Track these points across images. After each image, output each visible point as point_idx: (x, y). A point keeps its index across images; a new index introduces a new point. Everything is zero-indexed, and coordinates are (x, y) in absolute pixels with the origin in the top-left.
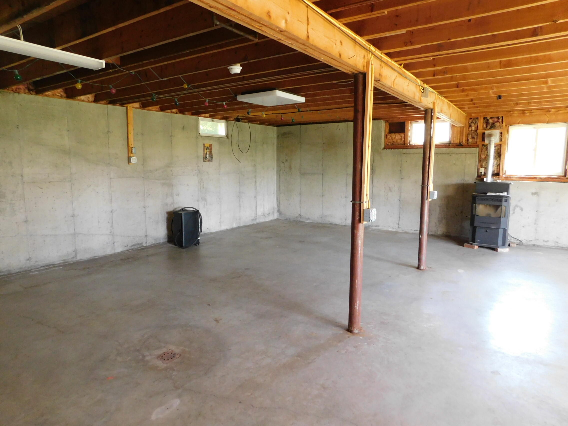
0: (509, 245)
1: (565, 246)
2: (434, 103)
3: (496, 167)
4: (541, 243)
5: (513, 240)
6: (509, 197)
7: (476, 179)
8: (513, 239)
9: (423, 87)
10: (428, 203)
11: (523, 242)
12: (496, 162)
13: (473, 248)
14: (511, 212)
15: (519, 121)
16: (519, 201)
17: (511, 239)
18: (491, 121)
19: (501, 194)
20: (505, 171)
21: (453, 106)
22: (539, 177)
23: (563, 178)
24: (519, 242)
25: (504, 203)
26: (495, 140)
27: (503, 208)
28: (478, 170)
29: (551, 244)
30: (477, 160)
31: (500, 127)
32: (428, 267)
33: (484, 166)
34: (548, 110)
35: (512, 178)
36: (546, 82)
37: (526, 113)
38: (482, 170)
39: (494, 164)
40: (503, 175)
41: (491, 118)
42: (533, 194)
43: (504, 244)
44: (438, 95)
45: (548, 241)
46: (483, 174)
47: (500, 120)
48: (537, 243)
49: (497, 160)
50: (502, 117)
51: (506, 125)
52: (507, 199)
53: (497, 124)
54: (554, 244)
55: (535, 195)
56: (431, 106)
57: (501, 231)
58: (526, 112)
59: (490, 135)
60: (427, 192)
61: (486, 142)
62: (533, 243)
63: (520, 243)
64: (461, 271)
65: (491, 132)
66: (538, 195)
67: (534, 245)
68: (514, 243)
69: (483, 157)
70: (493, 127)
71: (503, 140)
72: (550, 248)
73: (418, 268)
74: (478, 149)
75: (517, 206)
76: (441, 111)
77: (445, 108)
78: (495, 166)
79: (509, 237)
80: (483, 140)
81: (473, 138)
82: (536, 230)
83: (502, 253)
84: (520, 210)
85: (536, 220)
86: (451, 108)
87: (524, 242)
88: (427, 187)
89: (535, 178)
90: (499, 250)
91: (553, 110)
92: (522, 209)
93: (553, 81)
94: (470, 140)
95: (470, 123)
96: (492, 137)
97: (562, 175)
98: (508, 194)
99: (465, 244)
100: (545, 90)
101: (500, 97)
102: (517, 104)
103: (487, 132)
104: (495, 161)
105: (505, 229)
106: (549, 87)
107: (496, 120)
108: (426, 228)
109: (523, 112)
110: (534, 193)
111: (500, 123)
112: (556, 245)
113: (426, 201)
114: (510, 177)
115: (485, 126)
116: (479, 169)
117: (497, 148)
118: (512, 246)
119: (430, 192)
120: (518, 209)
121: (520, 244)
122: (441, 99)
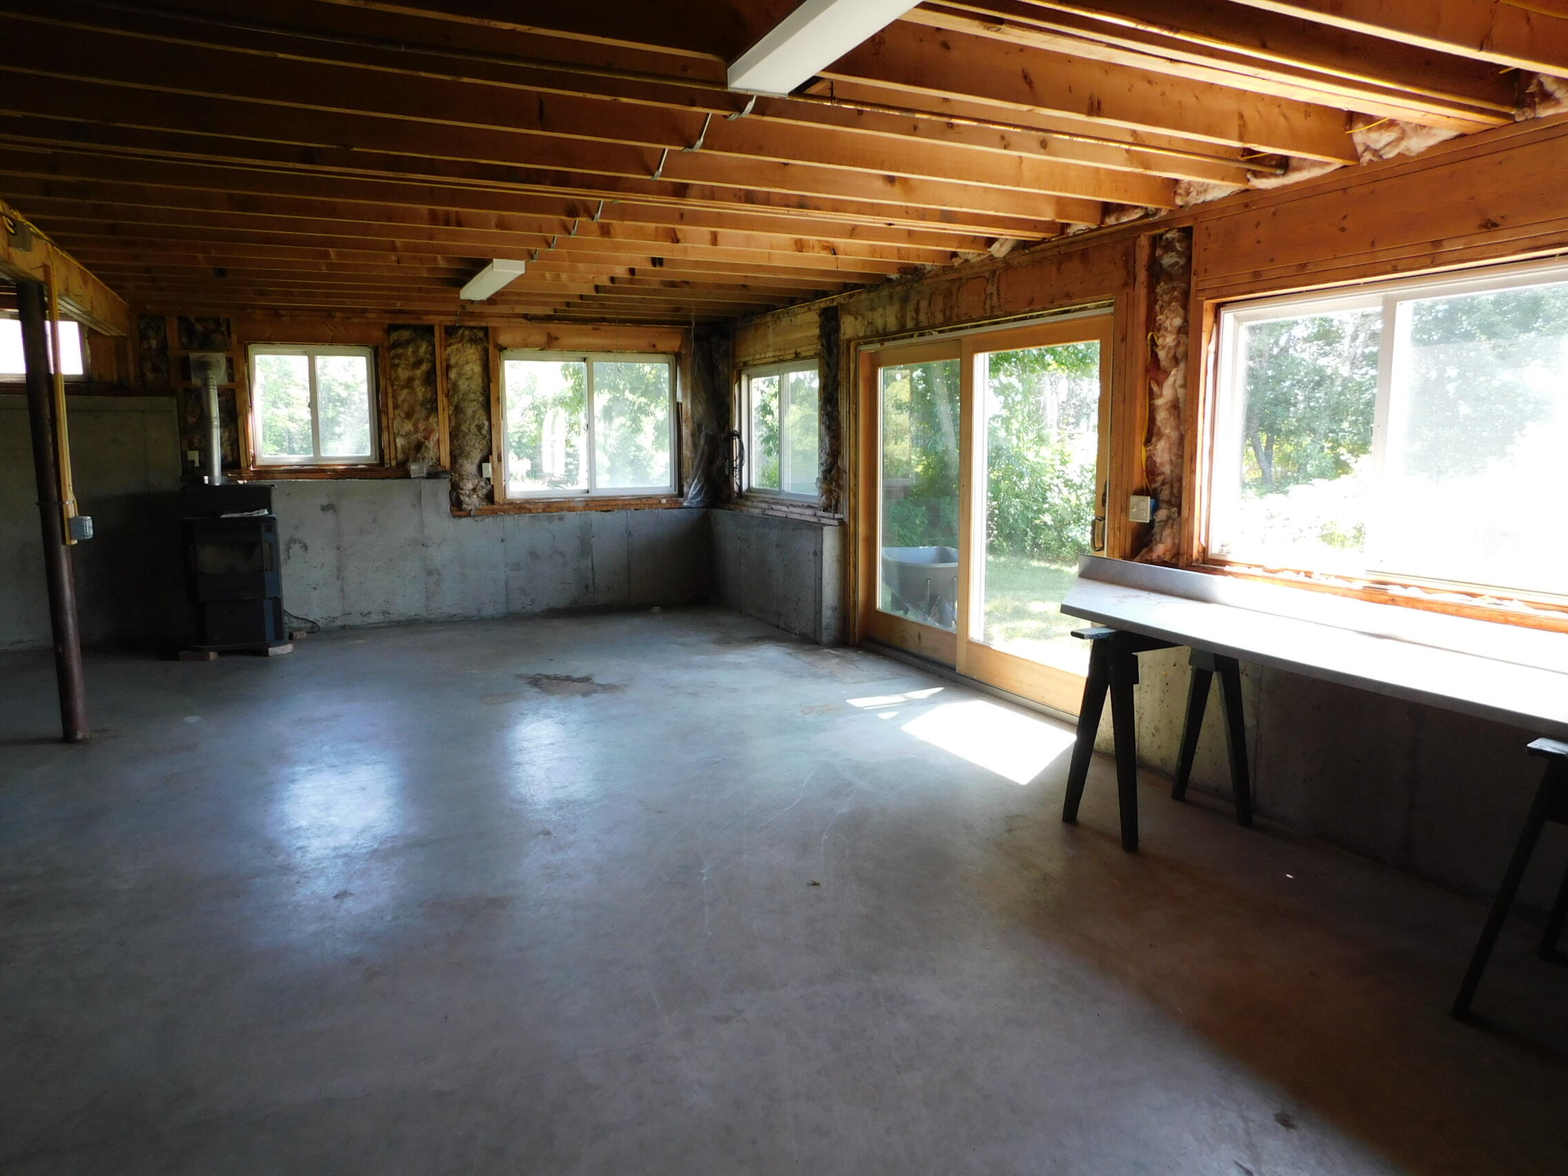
0: (291, 637)
1: (404, 619)
2: (46, 268)
3: (229, 448)
4: (357, 620)
5: (295, 624)
6: (274, 518)
7: (181, 478)
8: (295, 620)
9: (11, 219)
10: (67, 551)
11: (319, 624)
12: (227, 434)
13: (205, 658)
14: (283, 557)
15: (268, 334)
16: (296, 527)
17: (292, 622)
18: (199, 327)
19: (255, 514)
20: (254, 457)
21: (93, 279)
22: (332, 467)
23: (379, 468)
24: (310, 624)
25: (265, 536)
26: (218, 378)
27: (265, 546)
28: (184, 455)
29: (374, 618)
30: (177, 429)
31: (226, 345)
32: (97, 731)
33: (196, 445)
34: (329, 314)
35: (272, 472)
36: (326, 255)
37: (283, 316)
38: (194, 456)
39: (224, 439)
40: (248, 466)
41: (199, 320)
42: (325, 508)
43: (279, 639)
44: (53, 245)
45: (370, 613)
46: (197, 464)
47: (224, 328)
48: (349, 622)
49: (230, 430)
50: (228, 321)
51: (239, 342)
52: (270, 523)
53: (218, 338)
54: (381, 618)
55: (328, 510)
56: (39, 275)
57: (268, 605)
58: (283, 312)
59: (204, 366)
60: (59, 520)
61: (196, 381)
62: (339, 623)
63: (312, 627)
64: (191, 719)
65: (204, 356)
66: (335, 511)
67: (344, 627)
68: (300, 629)
69: (191, 420)
70: (207, 344)
71: (237, 379)
72: (377, 628)
73: (68, 737)
74: (174, 400)
75: (292, 541)
76: (67, 290)
77: (76, 282)
78: (225, 445)
79: (286, 619)
80: (186, 376)
81: (155, 369)
82: (342, 590)
83: (279, 658)
84: (302, 550)
85: (339, 569)
86: (90, 285)
87: (321, 624)
88: (57, 506)
89: (323, 471)
90: (272, 651)
91: (338, 314)
92: (305, 547)
93: (340, 255)
94: (150, 376)
95: (141, 328)
96: (210, 371)
97: (375, 462)
98: (270, 512)
99: (180, 653)
100: (324, 270)
101: (221, 273)
102: (262, 293)
103: (194, 356)
104: (224, 432)
105: (276, 598)
106: (331, 266)
107: (213, 326)
108: (74, 622)
109: (275, 313)
110: (327, 506)
111: (222, 333)
112: (387, 619)
113: (62, 548)
114: (267, 472)
115: (184, 339)
116: (186, 453)
117: (224, 398)
118: (298, 637)
119: (69, 520)
120: (296, 548)
121: (314, 630)
122: (62, 256)
